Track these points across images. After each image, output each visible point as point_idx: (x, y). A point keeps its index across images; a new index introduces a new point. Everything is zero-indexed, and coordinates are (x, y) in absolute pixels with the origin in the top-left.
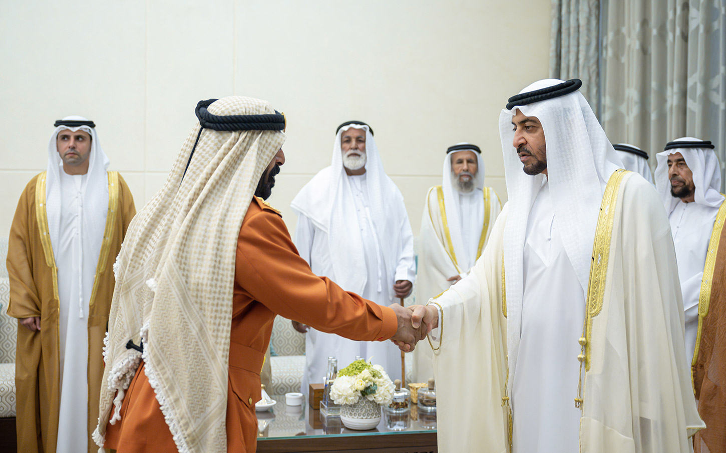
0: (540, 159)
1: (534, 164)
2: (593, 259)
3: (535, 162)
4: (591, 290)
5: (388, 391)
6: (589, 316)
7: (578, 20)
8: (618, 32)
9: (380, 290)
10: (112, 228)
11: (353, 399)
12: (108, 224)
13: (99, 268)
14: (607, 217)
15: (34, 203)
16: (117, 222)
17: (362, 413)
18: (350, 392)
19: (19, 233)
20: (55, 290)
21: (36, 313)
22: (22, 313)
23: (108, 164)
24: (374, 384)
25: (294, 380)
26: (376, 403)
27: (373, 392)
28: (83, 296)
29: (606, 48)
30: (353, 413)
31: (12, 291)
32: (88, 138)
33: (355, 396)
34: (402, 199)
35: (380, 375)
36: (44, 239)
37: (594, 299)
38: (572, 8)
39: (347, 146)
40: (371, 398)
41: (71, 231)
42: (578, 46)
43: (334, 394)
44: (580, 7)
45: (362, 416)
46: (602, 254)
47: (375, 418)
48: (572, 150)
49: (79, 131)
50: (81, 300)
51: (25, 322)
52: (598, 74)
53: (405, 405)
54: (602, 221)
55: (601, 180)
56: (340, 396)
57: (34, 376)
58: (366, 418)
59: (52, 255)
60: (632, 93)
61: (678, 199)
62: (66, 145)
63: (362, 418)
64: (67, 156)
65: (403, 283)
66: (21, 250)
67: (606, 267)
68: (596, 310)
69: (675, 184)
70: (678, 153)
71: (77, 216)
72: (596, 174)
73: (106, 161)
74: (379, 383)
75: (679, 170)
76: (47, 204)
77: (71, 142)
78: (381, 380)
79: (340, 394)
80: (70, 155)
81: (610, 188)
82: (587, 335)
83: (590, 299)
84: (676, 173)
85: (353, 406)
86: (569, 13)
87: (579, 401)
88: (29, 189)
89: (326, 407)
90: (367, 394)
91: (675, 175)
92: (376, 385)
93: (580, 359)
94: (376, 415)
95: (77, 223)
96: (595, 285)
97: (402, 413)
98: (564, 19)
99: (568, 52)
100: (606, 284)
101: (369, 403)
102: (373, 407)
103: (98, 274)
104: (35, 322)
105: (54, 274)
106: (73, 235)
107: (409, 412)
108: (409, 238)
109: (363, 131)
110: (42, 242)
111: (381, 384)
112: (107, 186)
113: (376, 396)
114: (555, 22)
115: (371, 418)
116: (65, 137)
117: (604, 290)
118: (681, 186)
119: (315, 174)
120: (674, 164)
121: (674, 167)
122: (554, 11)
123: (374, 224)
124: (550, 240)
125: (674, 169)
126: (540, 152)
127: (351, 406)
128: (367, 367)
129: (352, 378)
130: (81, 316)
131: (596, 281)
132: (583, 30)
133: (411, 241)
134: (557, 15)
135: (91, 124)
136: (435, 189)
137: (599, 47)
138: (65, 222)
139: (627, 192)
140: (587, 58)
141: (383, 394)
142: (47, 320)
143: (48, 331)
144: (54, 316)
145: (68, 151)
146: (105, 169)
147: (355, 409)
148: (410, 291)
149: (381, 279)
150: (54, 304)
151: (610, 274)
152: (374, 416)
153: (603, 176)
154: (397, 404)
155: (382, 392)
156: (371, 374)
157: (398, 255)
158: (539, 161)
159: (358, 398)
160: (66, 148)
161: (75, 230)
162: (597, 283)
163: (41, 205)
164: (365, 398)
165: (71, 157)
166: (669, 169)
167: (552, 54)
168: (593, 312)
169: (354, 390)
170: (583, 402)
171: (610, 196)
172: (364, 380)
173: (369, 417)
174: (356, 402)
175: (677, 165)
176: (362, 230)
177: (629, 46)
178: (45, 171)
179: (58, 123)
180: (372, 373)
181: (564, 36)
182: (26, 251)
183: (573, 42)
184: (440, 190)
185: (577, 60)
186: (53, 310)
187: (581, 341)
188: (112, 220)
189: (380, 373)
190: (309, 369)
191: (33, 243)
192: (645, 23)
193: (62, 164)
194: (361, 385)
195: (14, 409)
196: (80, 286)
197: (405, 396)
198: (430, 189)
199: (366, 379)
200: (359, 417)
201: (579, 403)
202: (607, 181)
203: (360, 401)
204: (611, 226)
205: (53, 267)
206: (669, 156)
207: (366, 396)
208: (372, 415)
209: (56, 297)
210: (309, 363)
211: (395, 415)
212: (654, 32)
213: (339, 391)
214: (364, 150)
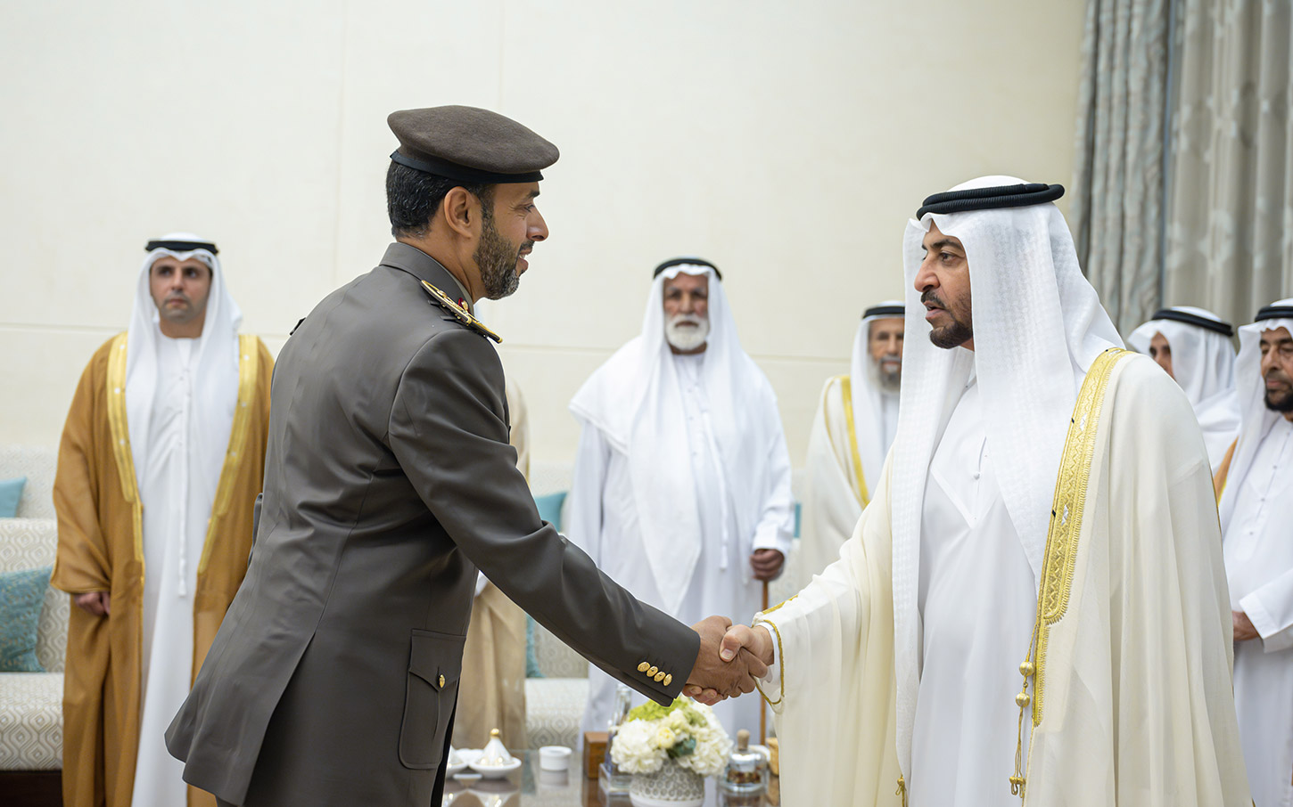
0: (958, 318)
1: (947, 327)
2: (1054, 513)
3: (950, 324)
4: (1047, 574)
5: (718, 751)
6: (1043, 621)
7: (1126, 83)
8: (1199, 106)
9: (724, 563)
10: (242, 436)
11: (652, 764)
12: (235, 428)
13: (216, 507)
14: (1083, 435)
15: (104, 387)
16: (253, 425)
17: (668, 790)
18: (647, 750)
19: (76, 439)
20: (138, 544)
21: (103, 585)
22: (79, 583)
23: (239, 320)
24: (691, 738)
25: (566, 725)
26: (694, 772)
27: (689, 752)
28: (187, 556)
29: (1177, 134)
30: (651, 789)
31: (62, 544)
32: (206, 273)
33: (656, 758)
34: (774, 399)
35: (703, 722)
36: (120, 453)
37: (1052, 591)
38: (1118, 60)
39: (673, 304)
40: (685, 763)
41: (169, 440)
42: (1126, 129)
43: (618, 752)
44: (1132, 59)
45: (667, 796)
46: (1070, 506)
47: (692, 799)
48: (1025, 310)
49: (190, 259)
50: (182, 563)
51: (83, 599)
52: (1162, 183)
53: (755, 778)
54: (1074, 444)
55: (1076, 367)
56: (628, 757)
57: (94, 699)
58: (676, 800)
59: (133, 480)
60: (1221, 218)
61: (1278, 414)
62: (167, 284)
63: (668, 800)
64: (169, 306)
65: (768, 555)
66: (79, 471)
67: (1078, 530)
68: (1055, 610)
69: (1273, 386)
70: (1282, 329)
71: (181, 412)
72: (1068, 356)
73: (236, 314)
74: (702, 735)
75: (1283, 360)
76: (128, 390)
77: (177, 279)
78: (704, 730)
79: (629, 753)
80: (174, 304)
81: (1091, 382)
82: (1038, 658)
83: (1045, 590)
84: (1276, 365)
85: (652, 777)
86: (1111, 68)
87: (1018, 782)
88: (98, 361)
89: (608, 775)
90: (677, 756)
91: (1274, 369)
92: (695, 740)
93: (1022, 703)
94: (694, 794)
95: (179, 424)
96: (1056, 564)
97: (749, 793)
98: (1102, 79)
99: (1108, 141)
100: (1077, 563)
101: (682, 773)
102: (688, 780)
103: (215, 519)
104: (101, 600)
105: (137, 516)
106: (172, 445)
107: (763, 790)
108: (784, 470)
109: (703, 279)
110: (117, 457)
111: (705, 738)
112: (236, 360)
113: (694, 759)
114: (1085, 87)
115: (684, 800)
116: (166, 271)
117: (1071, 574)
118: (1283, 391)
119: (614, 350)
120: (1273, 348)
121: (1274, 352)
122: (1085, 66)
123: (718, 443)
124: (977, 478)
125: (1273, 356)
126: (961, 306)
127: (648, 776)
128: (681, 706)
129: (652, 724)
130: (182, 592)
131: (1058, 557)
132: (1136, 101)
133: (788, 477)
134: (1089, 73)
135: (211, 248)
136: (838, 381)
137: (1165, 134)
138: (158, 422)
139: (1122, 390)
140: (1142, 153)
141: (708, 756)
142: (121, 597)
143: (124, 617)
144: (133, 593)
145: (171, 294)
146: (235, 330)
147: (656, 782)
148: (780, 570)
149: (727, 544)
150: (134, 570)
151: (1084, 542)
152: (691, 796)
153: (1078, 360)
154: (740, 775)
155: (705, 753)
156: (687, 718)
157: (762, 501)
158: (956, 322)
159: (660, 762)
160: (166, 290)
161: (175, 437)
162: (1059, 559)
163: (117, 391)
164: (675, 763)
165: (176, 307)
166: (1263, 358)
167: (1078, 144)
168: (1049, 614)
169: (654, 746)
170: (1024, 782)
171: (1091, 397)
172: (673, 729)
173: (680, 798)
174: (658, 769)
175: (1278, 350)
176: (695, 454)
177: (1220, 132)
178: (125, 332)
179: (152, 246)
180: (689, 716)
181: (1101, 111)
182: (88, 473)
183: (1117, 123)
184: (847, 385)
185: (1124, 155)
186: (133, 580)
187: (1025, 669)
188: (244, 421)
189: (704, 718)
190: (594, 704)
191: (101, 458)
192: (1248, 89)
193: (157, 319)
194: (668, 737)
195: (60, 755)
196: (182, 538)
197: (756, 761)
198: (828, 381)
199: (677, 727)
200: (663, 797)
201: (1018, 785)
202: (1086, 369)
203: (666, 767)
204: (1089, 453)
205: (135, 501)
206: (1262, 333)
207: (676, 758)
208: (687, 793)
209: (139, 556)
210: (595, 693)
211: (736, 795)
212: (1264, 106)
213: (627, 748)
214: (704, 313)
